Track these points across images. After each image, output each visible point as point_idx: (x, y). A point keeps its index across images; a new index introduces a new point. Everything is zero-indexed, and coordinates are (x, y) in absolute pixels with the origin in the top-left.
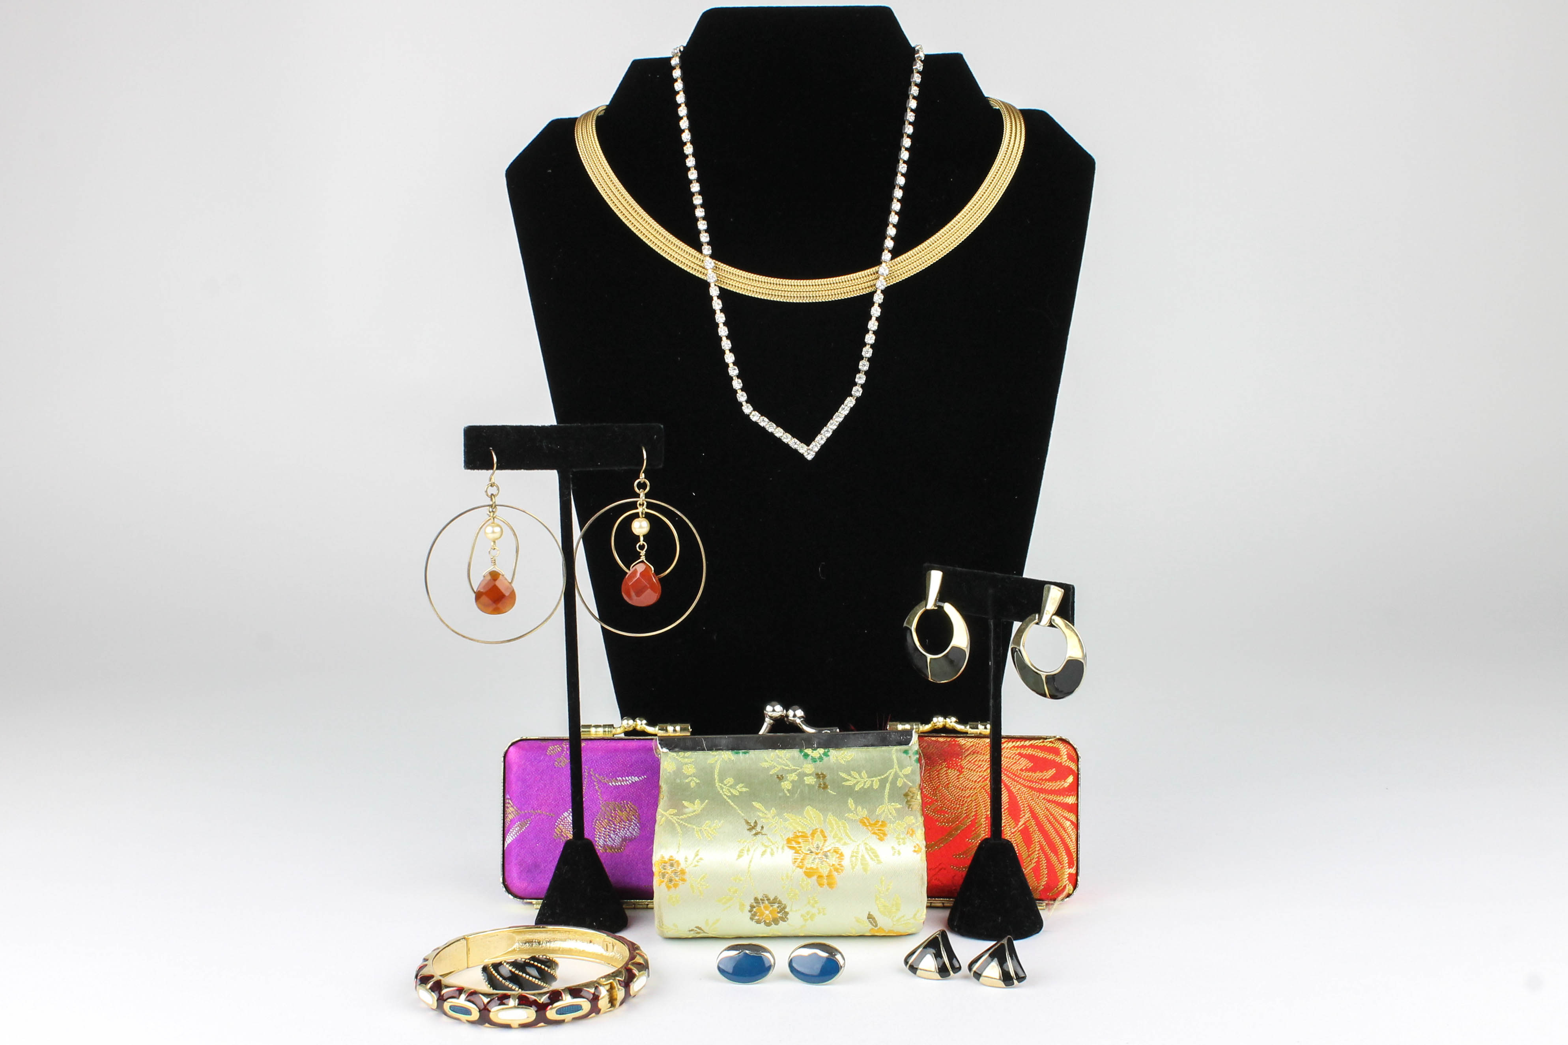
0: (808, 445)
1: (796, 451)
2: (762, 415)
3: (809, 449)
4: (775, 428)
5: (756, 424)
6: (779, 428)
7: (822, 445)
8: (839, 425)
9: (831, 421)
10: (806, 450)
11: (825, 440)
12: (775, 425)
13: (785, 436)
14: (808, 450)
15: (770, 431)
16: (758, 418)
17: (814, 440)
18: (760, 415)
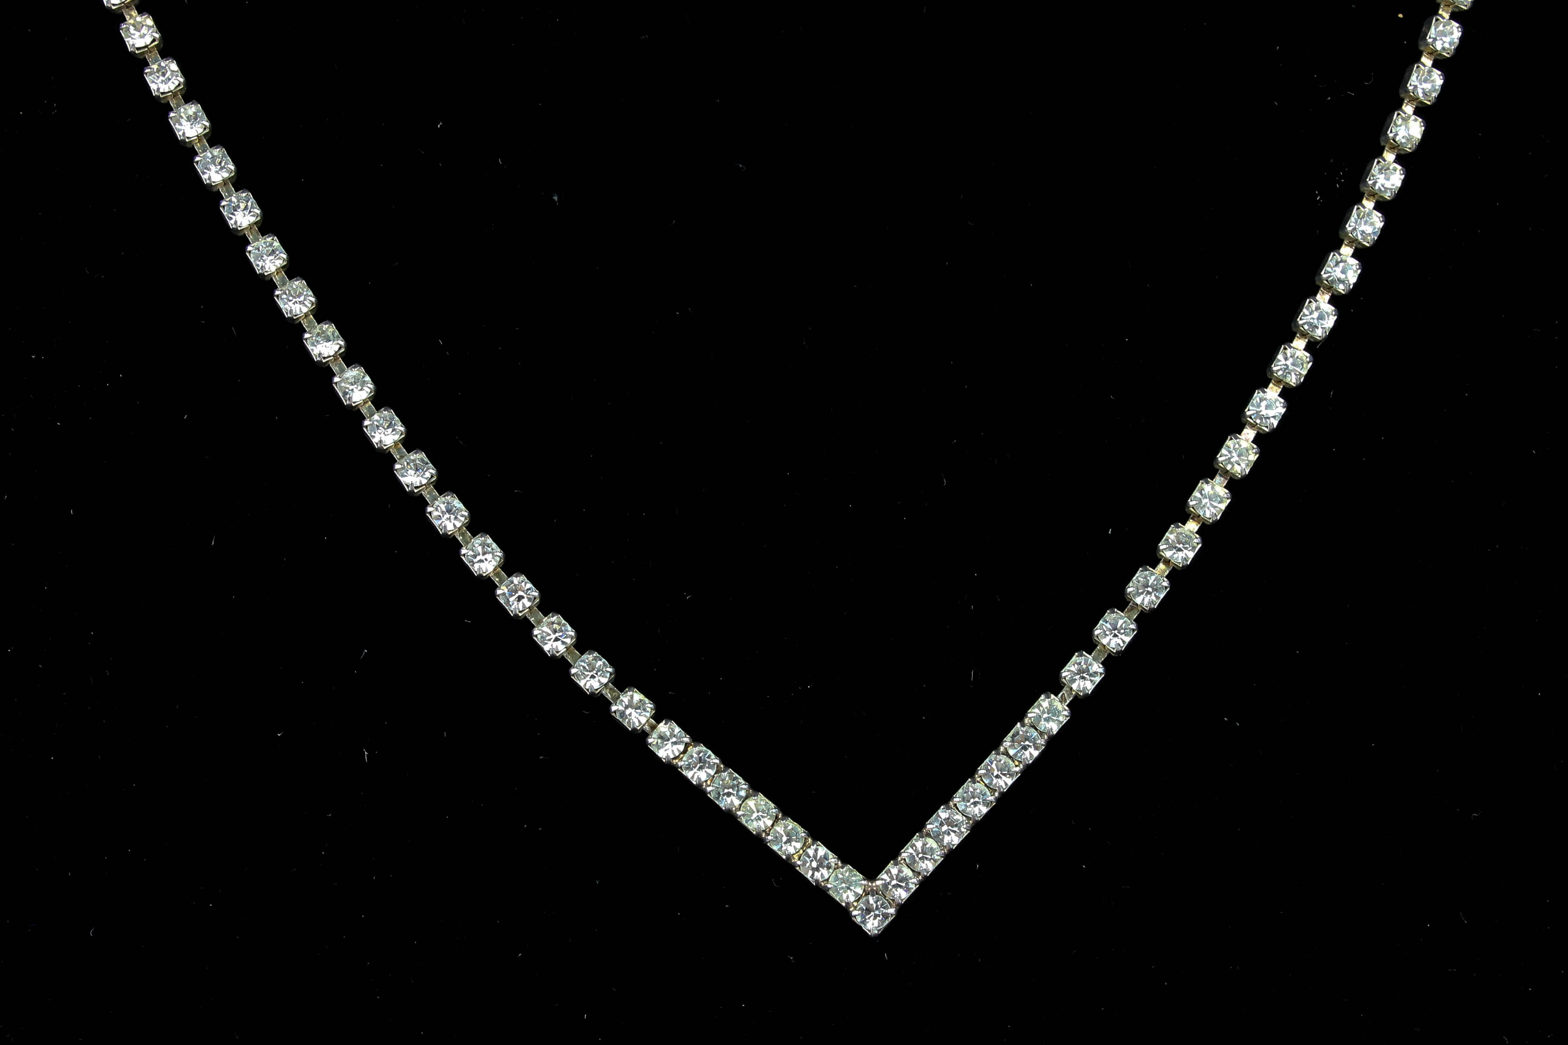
0: (871, 874)
1: (819, 893)
2: (696, 739)
3: (873, 892)
4: (743, 793)
5: (670, 770)
6: (761, 796)
7: (925, 877)
8: (998, 800)
9: (969, 786)
10: (860, 891)
11: (940, 860)
12: (744, 786)
13: (779, 829)
14: (867, 893)
15: (724, 803)
16: (681, 747)
17: (893, 855)
18: (687, 739)
